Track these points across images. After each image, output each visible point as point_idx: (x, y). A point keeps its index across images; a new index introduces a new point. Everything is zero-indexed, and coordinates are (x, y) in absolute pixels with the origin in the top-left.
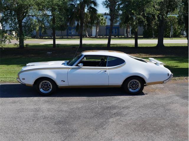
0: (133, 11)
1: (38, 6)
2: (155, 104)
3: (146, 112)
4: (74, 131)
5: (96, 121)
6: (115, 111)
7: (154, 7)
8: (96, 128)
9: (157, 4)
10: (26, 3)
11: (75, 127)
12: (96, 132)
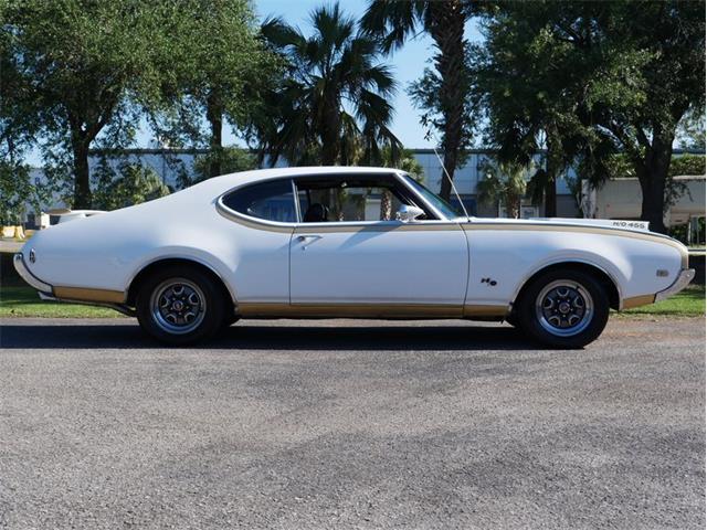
0: (541, 96)
1: (162, 71)
2: (650, 355)
3: (614, 369)
4: (327, 397)
5: (414, 382)
6: (489, 366)
7: (623, 81)
8: (421, 392)
9: (633, 71)
10: (116, 58)
11: (328, 390)
12: (420, 400)
